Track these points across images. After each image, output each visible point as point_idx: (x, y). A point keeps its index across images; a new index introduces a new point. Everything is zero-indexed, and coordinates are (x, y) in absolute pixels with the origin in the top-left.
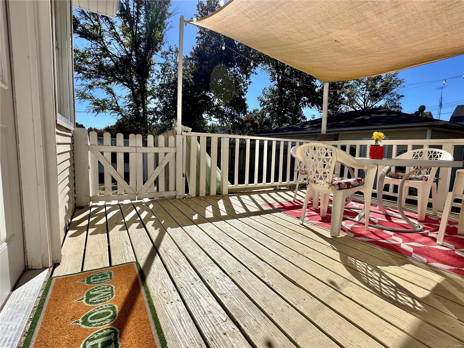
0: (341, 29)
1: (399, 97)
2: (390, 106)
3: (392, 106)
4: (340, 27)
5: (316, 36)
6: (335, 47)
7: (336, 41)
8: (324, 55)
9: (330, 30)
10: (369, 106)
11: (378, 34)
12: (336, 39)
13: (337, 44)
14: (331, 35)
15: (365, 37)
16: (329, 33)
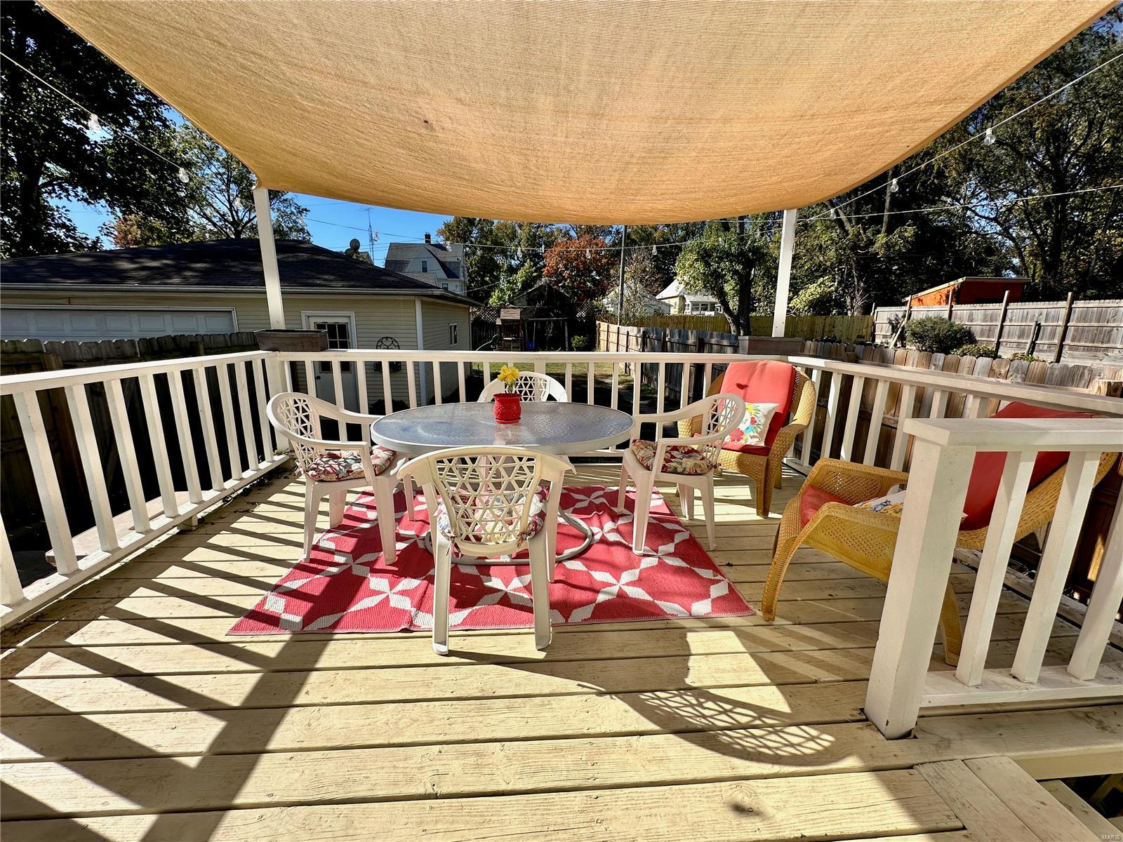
0: (459, 100)
1: (301, 211)
2: (287, 227)
3: (292, 228)
4: (462, 94)
5: (372, 81)
6: (411, 135)
7: (426, 122)
8: (360, 138)
9: (427, 85)
10: (242, 219)
11: (528, 152)
12: (431, 117)
13: (424, 131)
14: (421, 101)
15: (501, 146)
16: (419, 92)
